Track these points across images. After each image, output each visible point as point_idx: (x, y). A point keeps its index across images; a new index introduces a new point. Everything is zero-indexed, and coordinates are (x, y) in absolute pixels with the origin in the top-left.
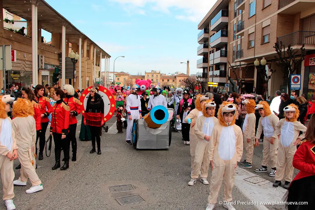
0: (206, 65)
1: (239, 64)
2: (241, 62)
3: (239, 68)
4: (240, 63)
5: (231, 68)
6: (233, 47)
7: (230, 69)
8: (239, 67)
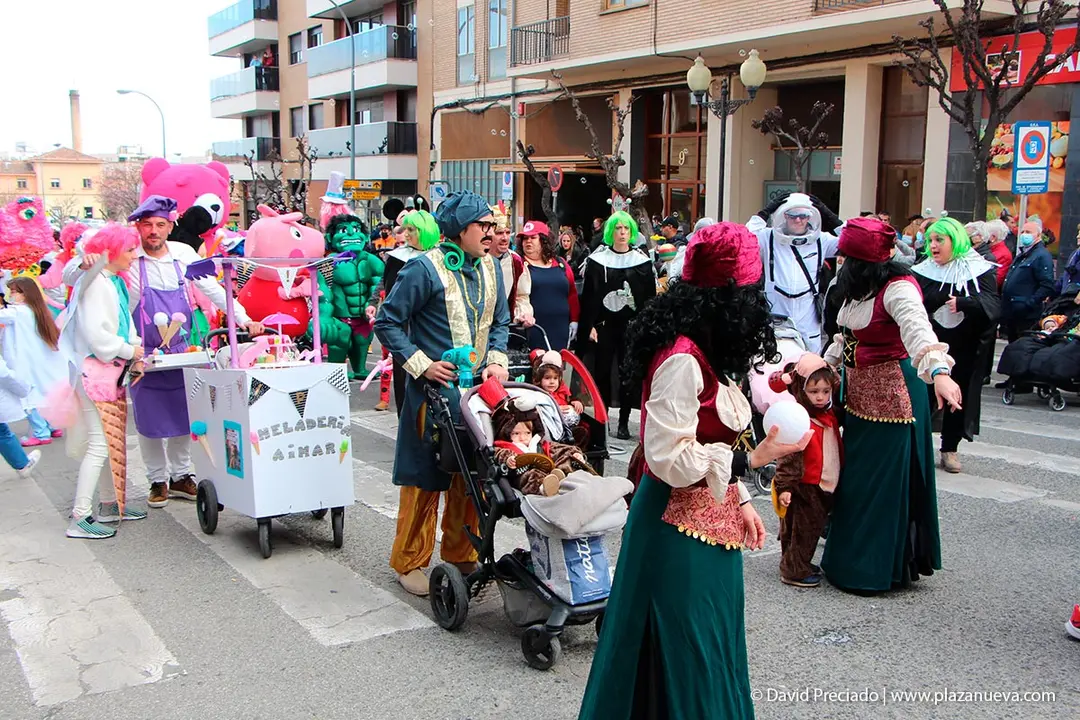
0: (270, 101)
1: (511, 92)
2: (520, 81)
3: (508, 108)
4: (514, 85)
5: (446, 110)
6: (457, 12)
7: (442, 115)
8: (508, 102)
